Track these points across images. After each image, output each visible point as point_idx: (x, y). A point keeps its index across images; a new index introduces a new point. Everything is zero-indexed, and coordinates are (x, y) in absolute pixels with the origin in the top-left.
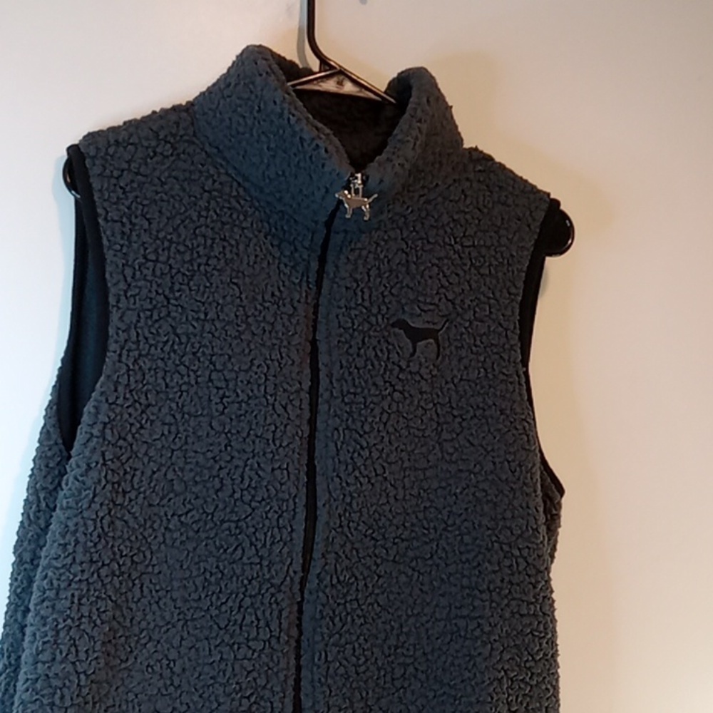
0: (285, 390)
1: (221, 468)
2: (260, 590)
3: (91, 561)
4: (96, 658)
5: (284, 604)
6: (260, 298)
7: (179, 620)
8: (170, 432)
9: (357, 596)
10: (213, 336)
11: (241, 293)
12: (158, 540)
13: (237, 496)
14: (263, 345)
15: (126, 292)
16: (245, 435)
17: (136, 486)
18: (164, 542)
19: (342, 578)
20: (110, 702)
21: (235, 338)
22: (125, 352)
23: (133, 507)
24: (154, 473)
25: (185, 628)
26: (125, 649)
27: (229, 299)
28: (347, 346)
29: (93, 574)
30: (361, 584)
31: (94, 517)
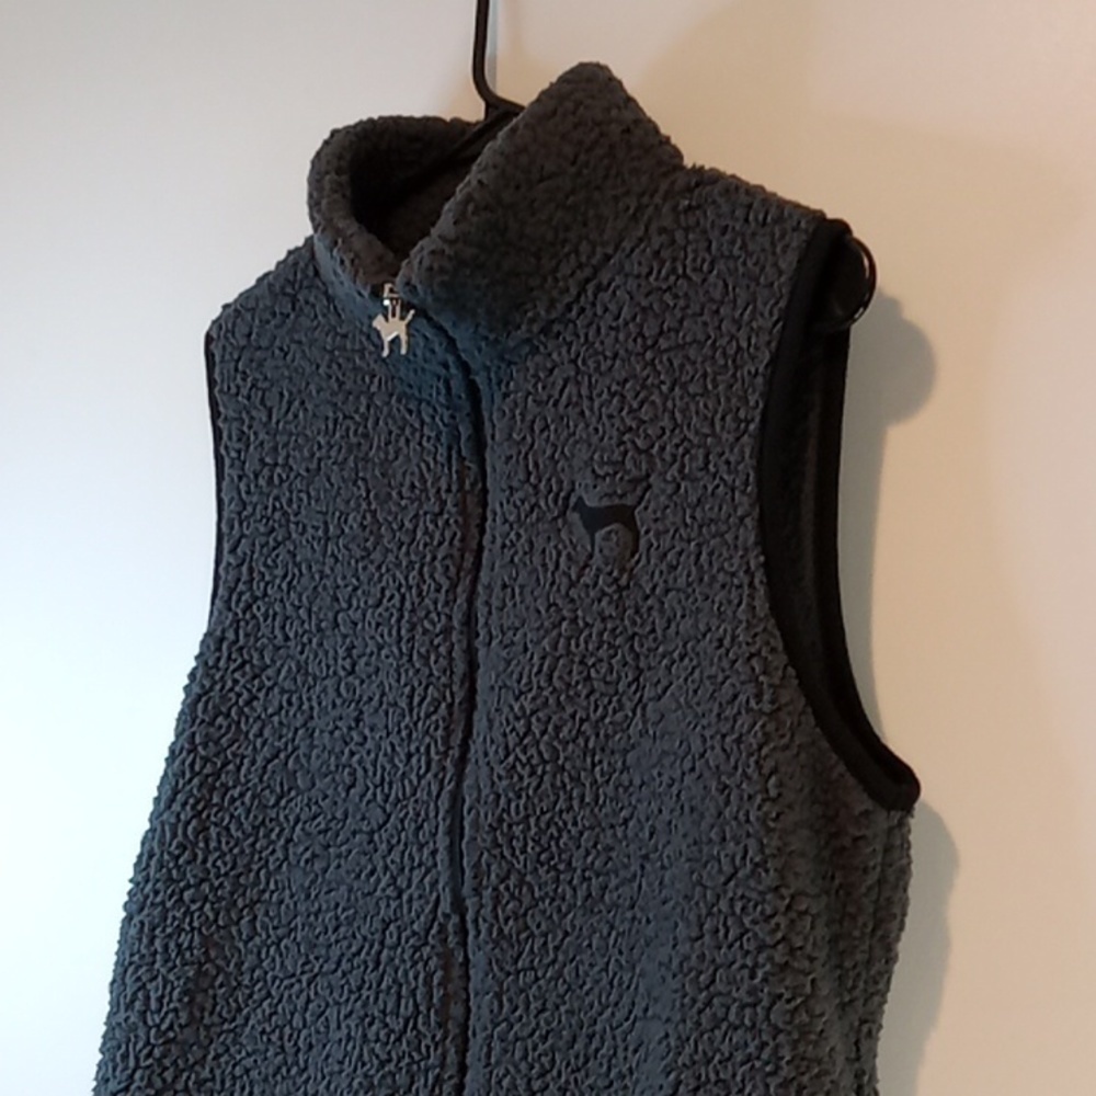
0: (425, 632)
1: (352, 754)
2: (399, 938)
3: (170, 879)
4: (176, 1010)
5: (432, 964)
6: (394, 494)
7: (303, 973)
8: (290, 703)
9: (532, 961)
10: (337, 560)
11: (368, 492)
12: (275, 856)
13: (369, 795)
14: (398, 565)
15: (239, 514)
16: (375, 702)
17: (243, 780)
18: (286, 858)
19: (506, 930)
20: (206, 1074)
21: (363, 558)
22: (234, 597)
23: (236, 809)
24: (269, 761)
25: (312, 986)
26: (228, 1003)
27: (352, 503)
28: (512, 551)
29: (171, 897)
30: (539, 942)
31: (173, 820)
